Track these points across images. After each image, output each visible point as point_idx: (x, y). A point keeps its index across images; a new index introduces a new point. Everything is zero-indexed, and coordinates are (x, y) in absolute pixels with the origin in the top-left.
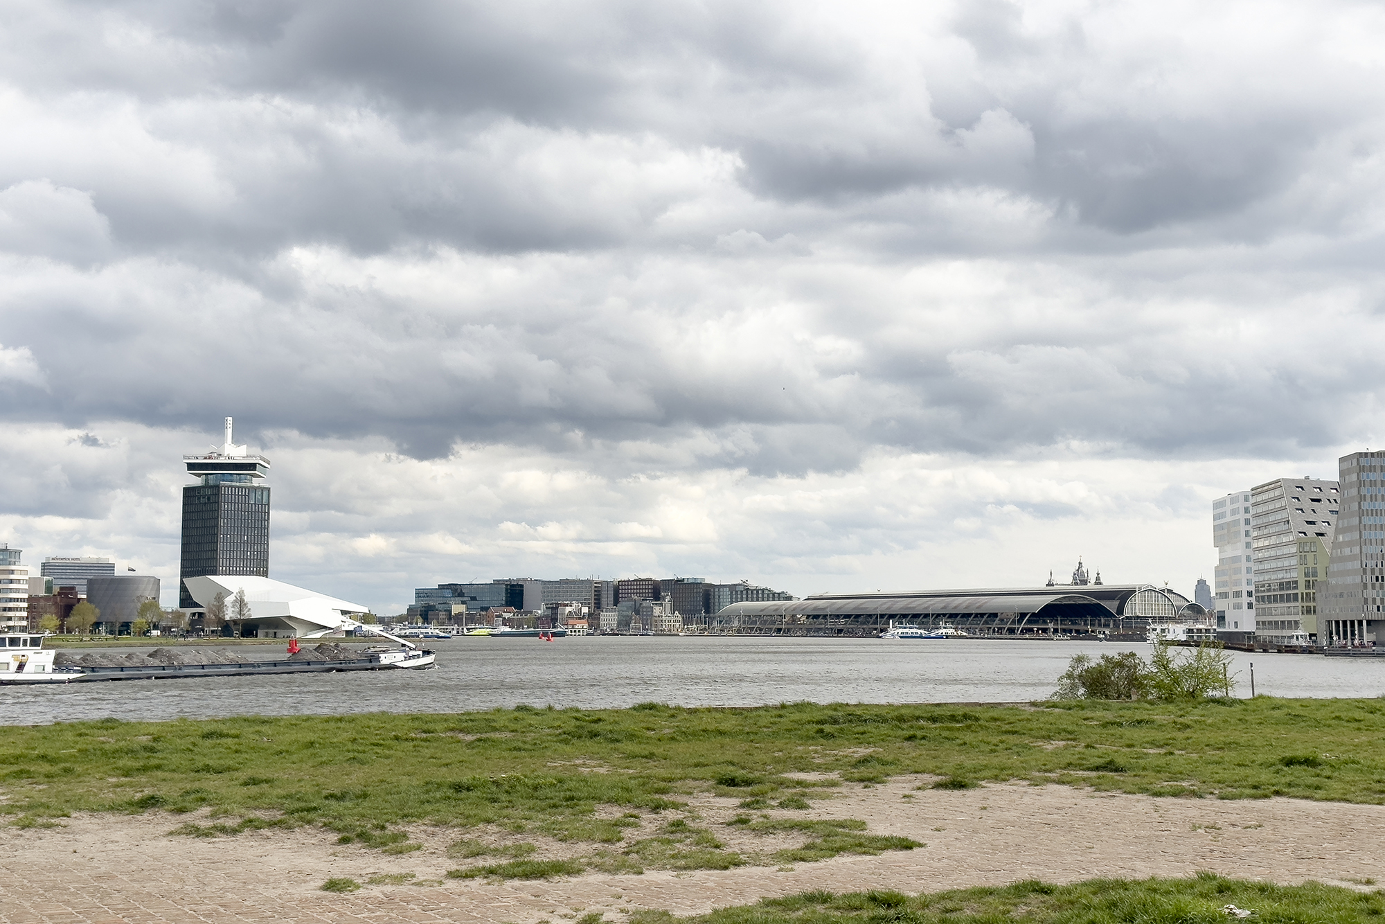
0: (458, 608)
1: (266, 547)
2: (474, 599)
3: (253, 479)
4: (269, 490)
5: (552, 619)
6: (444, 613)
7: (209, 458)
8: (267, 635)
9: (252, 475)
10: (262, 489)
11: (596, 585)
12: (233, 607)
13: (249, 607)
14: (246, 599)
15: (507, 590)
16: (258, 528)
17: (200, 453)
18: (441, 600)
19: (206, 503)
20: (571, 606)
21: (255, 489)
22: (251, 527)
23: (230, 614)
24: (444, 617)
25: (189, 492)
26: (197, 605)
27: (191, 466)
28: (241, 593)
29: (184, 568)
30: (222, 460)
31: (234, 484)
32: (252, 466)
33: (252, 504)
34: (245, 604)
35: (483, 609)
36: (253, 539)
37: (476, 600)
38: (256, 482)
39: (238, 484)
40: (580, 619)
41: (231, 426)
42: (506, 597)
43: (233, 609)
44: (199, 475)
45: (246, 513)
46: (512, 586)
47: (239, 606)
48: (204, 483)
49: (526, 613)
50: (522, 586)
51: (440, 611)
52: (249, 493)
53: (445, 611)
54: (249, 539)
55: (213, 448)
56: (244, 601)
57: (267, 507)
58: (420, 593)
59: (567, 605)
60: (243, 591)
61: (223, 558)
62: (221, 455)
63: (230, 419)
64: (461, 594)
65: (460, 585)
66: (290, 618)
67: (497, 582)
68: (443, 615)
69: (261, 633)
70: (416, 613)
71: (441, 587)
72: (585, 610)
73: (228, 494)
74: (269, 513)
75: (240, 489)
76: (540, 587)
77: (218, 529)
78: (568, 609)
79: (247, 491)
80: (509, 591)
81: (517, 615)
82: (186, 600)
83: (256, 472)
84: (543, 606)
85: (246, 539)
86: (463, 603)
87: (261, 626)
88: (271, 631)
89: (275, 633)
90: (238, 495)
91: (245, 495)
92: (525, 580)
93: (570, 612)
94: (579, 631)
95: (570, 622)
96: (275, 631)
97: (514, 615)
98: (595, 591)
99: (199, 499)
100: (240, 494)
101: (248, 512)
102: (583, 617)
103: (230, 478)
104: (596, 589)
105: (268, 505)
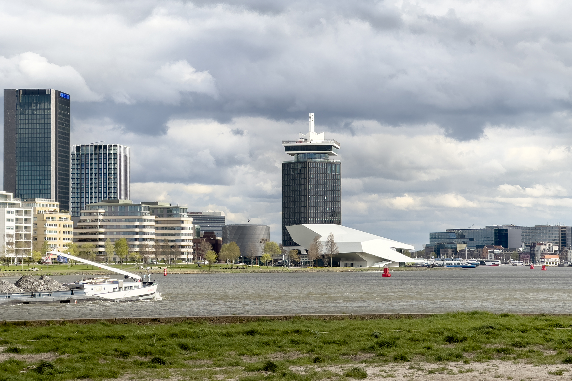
0: (461, 247)
1: (339, 204)
2: (472, 240)
3: (329, 156)
4: (340, 164)
5: (531, 255)
6: (451, 250)
7: (300, 142)
8: (346, 265)
9: (329, 154)
10: (336, 164)
11: (562, 230)
12: (326, 245)
13: (337, 246)
14: (335, 240)
15: (495, 233)
16: (334, 191)
17: (294, 140)
18: (447, 241)
19: (298, 174)
20: (545, 245)
21: (331, 164)
22: (329, 190)
23: (324, 251)
24: (452, 253)
25: (286, 166)
26: (296, 245)
27: (288, 148)
28: (331, 236)
29: (285, 219)
30: (308, 144)
31: (316, 160)
32: (329, 148)
33: (329, 174)
34: (335, 244)
35: (478, 247)
36: (330, 198)
37: (474, 241)
38: (331, 159)
39: (319, 160)
40: (552, 254)
41: (313, 119)
42: (495, 238)
43: (326, 247)
44: (292, 155)
45: (325, 181)
46: (499, 230)
47: (330, 245)
48: (296, 160)
49: (512, 250)
50: (507, 230)
51: (449, 248)
52: (327, 167)
53: (452, 248)
54: (328, 199)
55: (302, 135)
56: (333, 242)
57: (339, 176)
58: (433, 236)
59: (542, 244)
60: (332, 235)
61: (311, 212)
62: (307, 140)
63: (312, 115)
64: (462, 237)
65: (462, 230)
66: (362, 253)
67: (488, 228)
68: (450, 252)
69: (342, 263)
70: (431, 250)
71: (448, 231)
72: (556, 248)
73: (313, 168)
74: (340, 180)
75: (321, 164)
76: (520, 231)
77: (307, 191)
78: (543, 247)
79: (325, 165)
80: (497, 234)
81: (505, 252)
82: (288, 241)
83: (332, 152)
84: (524, 244)
85: (325, 199)
86: (464, 242)
87: (342, 259)
88: (349, 263)
89: (352, 264)
90: (320, 168)
91: (324, 168)
92: (509, 226)
93: (544, 249)
94: (553, 263)
95: (546, 256)
96: (352, 262)
97: (502, 252)
98: (562, 234)
99: (293, 171)
100: (321, 167)
101: (327, 180)
102: (554, 254)
103: (313, 156)
104: (562, 233)
105: (340, 174)
